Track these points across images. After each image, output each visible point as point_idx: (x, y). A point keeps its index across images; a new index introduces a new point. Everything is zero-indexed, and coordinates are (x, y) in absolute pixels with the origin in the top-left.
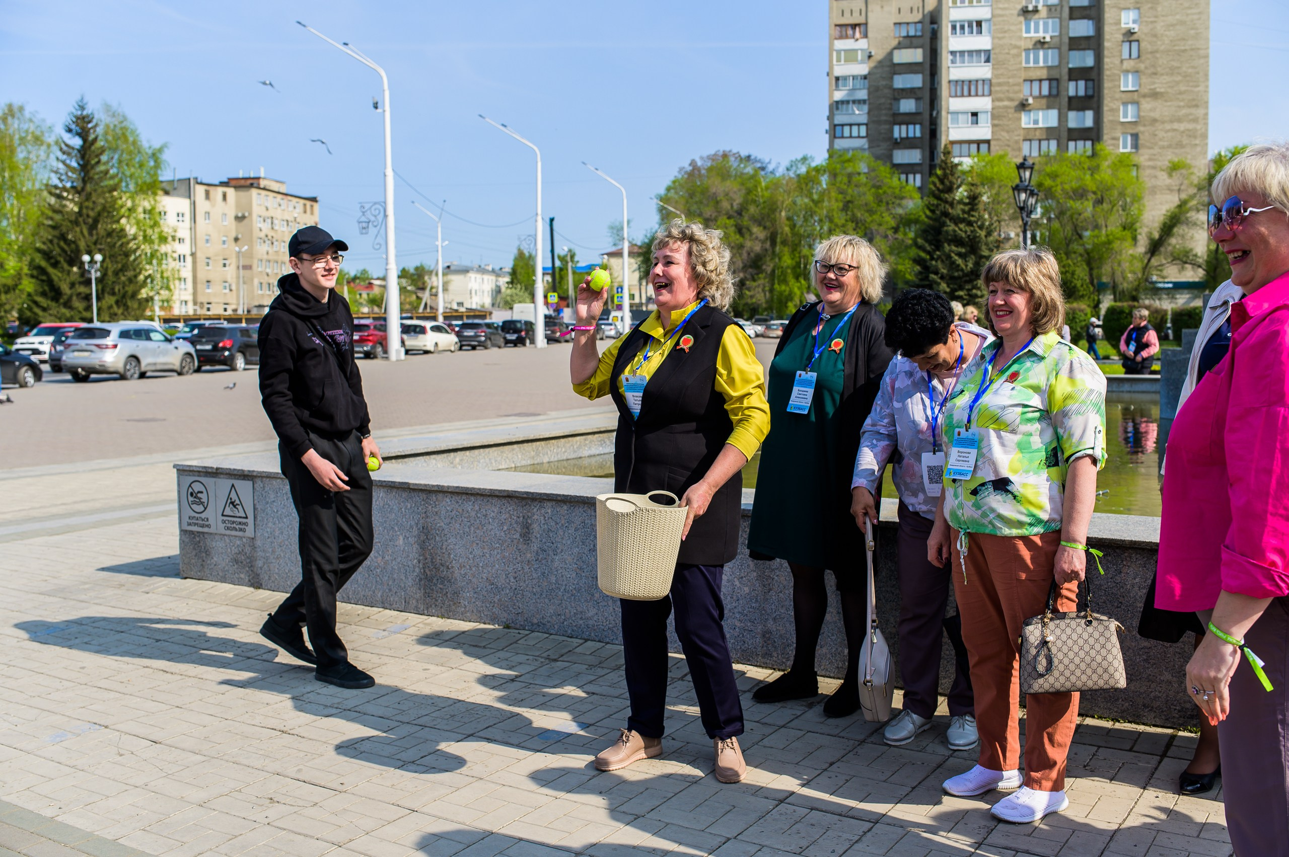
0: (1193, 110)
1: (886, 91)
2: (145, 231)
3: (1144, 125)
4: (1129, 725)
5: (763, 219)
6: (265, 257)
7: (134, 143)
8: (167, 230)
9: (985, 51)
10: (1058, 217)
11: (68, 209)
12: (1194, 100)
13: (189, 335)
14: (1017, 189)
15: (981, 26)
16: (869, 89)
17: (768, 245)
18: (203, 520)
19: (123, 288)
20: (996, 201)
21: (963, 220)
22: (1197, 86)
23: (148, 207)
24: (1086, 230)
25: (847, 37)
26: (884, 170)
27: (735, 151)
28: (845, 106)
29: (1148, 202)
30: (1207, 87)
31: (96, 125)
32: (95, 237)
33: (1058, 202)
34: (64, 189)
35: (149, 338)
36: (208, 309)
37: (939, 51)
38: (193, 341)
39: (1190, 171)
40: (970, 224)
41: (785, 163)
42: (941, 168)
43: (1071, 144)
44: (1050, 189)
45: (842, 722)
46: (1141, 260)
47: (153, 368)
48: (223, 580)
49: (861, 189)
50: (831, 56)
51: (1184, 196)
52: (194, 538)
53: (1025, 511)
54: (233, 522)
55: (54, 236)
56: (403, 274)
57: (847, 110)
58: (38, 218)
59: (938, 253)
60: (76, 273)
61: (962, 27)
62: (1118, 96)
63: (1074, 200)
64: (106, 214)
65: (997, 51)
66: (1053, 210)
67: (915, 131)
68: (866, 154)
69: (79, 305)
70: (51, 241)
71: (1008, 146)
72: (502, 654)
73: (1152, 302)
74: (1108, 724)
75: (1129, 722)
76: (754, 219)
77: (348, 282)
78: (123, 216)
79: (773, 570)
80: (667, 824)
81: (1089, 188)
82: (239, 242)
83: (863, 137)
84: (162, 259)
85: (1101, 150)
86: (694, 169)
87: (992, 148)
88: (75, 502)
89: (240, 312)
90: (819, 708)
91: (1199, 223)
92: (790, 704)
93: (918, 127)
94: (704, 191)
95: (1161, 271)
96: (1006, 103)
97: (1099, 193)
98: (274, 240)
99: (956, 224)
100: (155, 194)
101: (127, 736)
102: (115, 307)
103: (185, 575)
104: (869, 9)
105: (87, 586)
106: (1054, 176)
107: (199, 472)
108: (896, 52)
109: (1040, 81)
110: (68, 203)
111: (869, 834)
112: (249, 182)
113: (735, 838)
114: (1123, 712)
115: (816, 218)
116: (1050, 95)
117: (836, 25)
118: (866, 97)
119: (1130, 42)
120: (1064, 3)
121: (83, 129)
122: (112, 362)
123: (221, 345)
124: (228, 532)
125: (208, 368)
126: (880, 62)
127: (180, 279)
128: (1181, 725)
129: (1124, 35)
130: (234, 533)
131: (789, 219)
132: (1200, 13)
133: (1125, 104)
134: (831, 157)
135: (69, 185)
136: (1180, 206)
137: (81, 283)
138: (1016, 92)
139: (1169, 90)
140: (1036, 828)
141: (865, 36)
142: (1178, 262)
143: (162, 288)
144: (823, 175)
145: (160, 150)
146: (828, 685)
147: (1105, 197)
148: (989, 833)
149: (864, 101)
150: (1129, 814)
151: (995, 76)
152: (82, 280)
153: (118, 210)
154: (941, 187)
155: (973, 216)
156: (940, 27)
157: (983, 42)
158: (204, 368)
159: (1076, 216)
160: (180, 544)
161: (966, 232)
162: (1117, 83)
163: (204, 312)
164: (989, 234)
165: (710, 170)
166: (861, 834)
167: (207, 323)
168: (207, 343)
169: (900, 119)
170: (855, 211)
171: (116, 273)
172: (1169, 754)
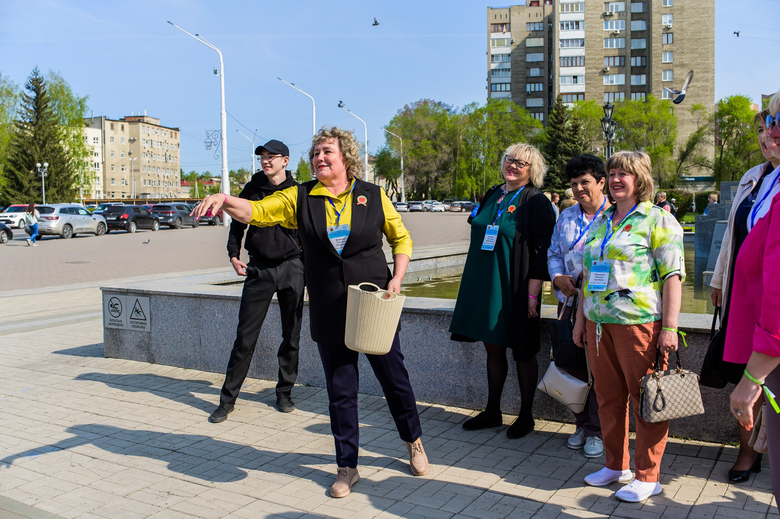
0: (705, 75)
1: (522, 63)
2: (74, 148)
3: (677, 84)
4: (694, 441)
5: (449, 140)
6: (147, 164)
7: (68, 95)
8: (88, 149)
9: (581, 39)
10: (625, 139)
11: (28, 135)
12: (706, 68)
13: (102, 211)
14: (603, 121)
15: (578, 24)
16: (511, 62)
17: (452, 156)
18: (118, 321)
19: (61, 183)
20: (588, 129)
21: (569, 141)
22: (707, 60)
23: (76, 134)
24: (643, 146)
25: (498, 31)
26: (521, 111)
27: (431, 100)
28: (497, 72)
29: (679, 129)
30: (714, 60)
31: (44, 85)
32: (44, 153)
33: (626, 129)
34: (26, 123)
35: (78, 213)
36: (113, 196)
37: (553, 39)
38: (104, 215)
39: (704, 111)
40: (574, 142)
41: (462, 107)
42: (556, 109)
43: (633, 95)
44: (621, 121)
45: (519, 441)
46: (676, 164)
47: (81, 231)
48: (131, 358)
49: (507, 122)
50: (489, 42)
51: (701, 126)
52: (113, 332)
53: (639, 309)
54: (137, 323)
55: (19, 152)
56: (231, 174)
57: (499, 75)
58: (9, 140)
59: (554, 160)
60: (32, 174)
61: (567, 25)
62: (660, 66)
63: (635, 128)
64: (50, 138)
65: (588, 39)
66: (623, 134)
67: (540, 87)
68: (510, 101)
69: (34, 193)
70: (17, 155)
71: (596, 96)
72: (306, 402)
73: (682, 189)
74: (681, 441)
75: (694, 440)
76: (443, 140)
77: (198, 179)
78: (61, 139)
79: (473, 349)
80: (416, 505)
81: (645, 121)
82: (132, 155)
83: (508, 91)
84: (85, 166)
85: (651, 98)
86: (407, 111)
87: (586, 97)
88: (36, 312)
89: (132, 197)
90: (504, 433)
91: (710, 142)
92: (486, 431)
93: (541, 85)
94: (413, 124)
95: (687, 170)
96: (594, 70)
97: (650, 124)
98: (153, 154)
99: (565, 143)
100: (80, 126)
101: (76, 454)
102: (56, 194)
103: (108, 356)
104: (511, 14)
105: (46, 363)
106: (623, 114)
107: (116, 292)
108: (528, 40)
109: (614, 57)
110: (27, 132)
111: (541, 510)
112: (138, 119)
113: (459, 513)
114: (690, 433)
115: (481, 140)
116: (620, 66)
117: (492, 24)
118: (510, 67)
119: (668, 34)
120: (628, 11)
121: (37, 86)
122: (55, 228)
123: (122, 217)
124: (134, 329)
125: (114, 231)
126: (518, 46)
127: (95, 178)
128: (726, 441)
129: (664, 29)
130: (138, 329)
131: (464, 140)
132: (709, 16)
133: (665, 71)
134: (489, 103)
135: (28, 121)
136: (698, 132)
137: (35, 180)
138: (600, 64)
139: (691, 63)
140: (643, 505)
141: (510, 31)
142: (698, 165)
143: (84, 183)
144: (484, 114)
145: (84, 100)
146: (509, 419)
147: (654, 126)
148: (615, 509)
149: (509, 70)
150: (699, 496)
151: (587, 54)
152: (36, 178)
153: (58, 136)
154: (556, 121)
155: (575, 138)
156: (554, 25)
157: (580, 34)
158: (111, 231)
159: (636, 138)
160: (104, 336)
161: (571, 147)
162: (660, 58)
163: (110, 197)
164: (585, 148)
165: (416, 111)
166: (536, 510)
167: (113, 204)
168: (113, 216)
169: (530, 80)
170: (504, 135)
171: (57, 174)
172: (720, 459)
